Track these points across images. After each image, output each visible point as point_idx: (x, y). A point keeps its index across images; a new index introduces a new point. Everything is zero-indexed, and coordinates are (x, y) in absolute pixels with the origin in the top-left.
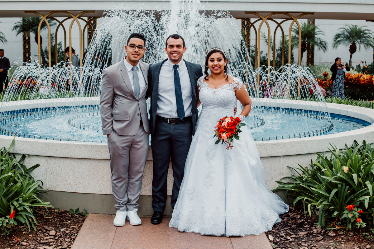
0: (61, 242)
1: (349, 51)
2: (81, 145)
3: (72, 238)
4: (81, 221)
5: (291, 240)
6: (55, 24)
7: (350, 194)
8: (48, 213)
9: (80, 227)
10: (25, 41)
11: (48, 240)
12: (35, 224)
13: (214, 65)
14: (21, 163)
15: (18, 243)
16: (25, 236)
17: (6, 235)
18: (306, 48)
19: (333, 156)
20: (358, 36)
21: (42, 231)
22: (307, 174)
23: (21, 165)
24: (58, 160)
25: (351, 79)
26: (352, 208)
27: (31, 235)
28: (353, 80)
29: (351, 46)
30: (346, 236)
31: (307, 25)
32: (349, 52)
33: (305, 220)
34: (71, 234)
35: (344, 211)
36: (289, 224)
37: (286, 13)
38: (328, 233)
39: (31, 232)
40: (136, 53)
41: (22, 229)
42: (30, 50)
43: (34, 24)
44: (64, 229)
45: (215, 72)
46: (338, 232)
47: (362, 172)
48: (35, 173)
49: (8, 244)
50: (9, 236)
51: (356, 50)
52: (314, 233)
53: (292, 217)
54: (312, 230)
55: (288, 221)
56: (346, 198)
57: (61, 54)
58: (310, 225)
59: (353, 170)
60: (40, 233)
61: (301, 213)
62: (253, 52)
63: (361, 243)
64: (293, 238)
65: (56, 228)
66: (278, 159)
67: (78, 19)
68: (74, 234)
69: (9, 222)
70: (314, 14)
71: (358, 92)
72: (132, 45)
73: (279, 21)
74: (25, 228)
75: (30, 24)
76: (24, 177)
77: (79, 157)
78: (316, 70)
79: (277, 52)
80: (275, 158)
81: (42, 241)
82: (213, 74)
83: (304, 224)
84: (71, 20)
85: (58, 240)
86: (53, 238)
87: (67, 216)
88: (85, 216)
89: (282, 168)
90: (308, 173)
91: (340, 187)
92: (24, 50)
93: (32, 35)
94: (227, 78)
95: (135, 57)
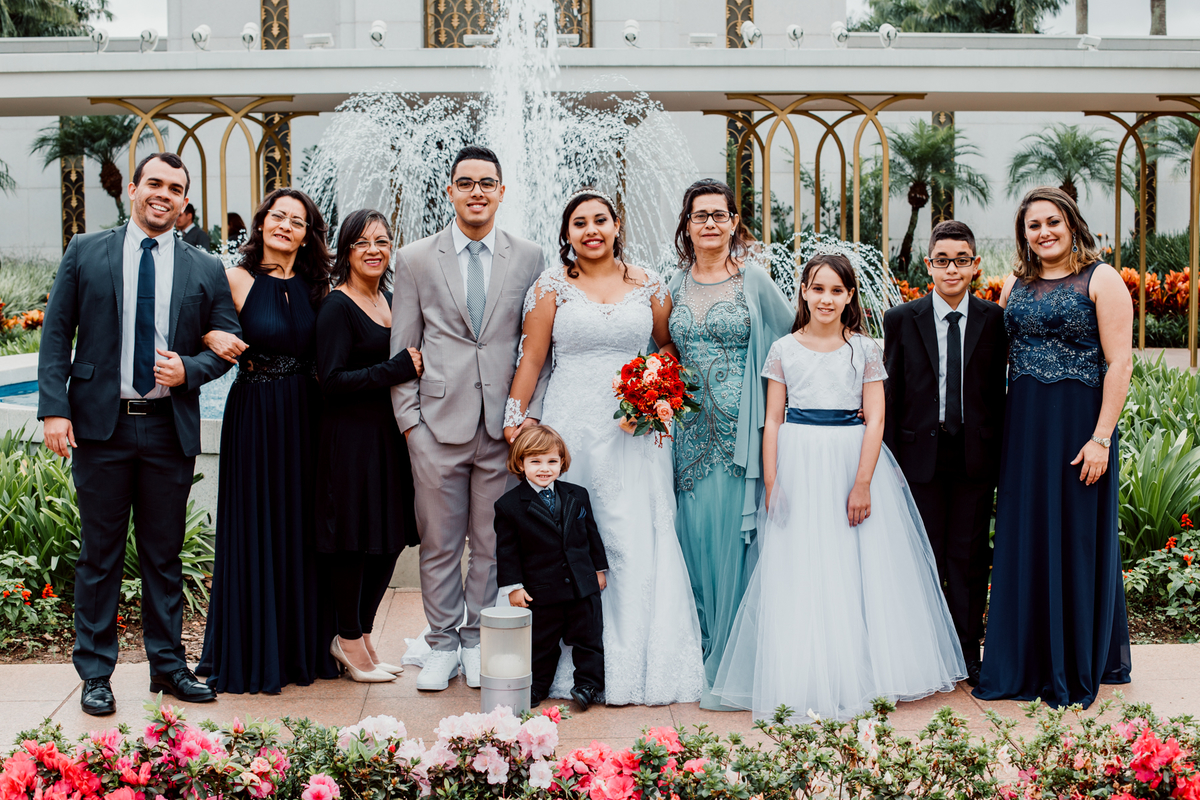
10: (66, 186)
13: (588, 236)
18: (928, 195)
20: (1080, 158)
31: (931, 127)
37: (845, 96)
40: (478, 199)
42: (82, 212)
43: (99, 133)
45: (592, 254)
67: (244, 120)
70: (926, 97)
72: (465, 181)
73: (830, 117)
75: (85, 131)
84: (224, 121)
92: (67, 212)
93: (92, 167)
94: (626, 271)
95: (477, 213)
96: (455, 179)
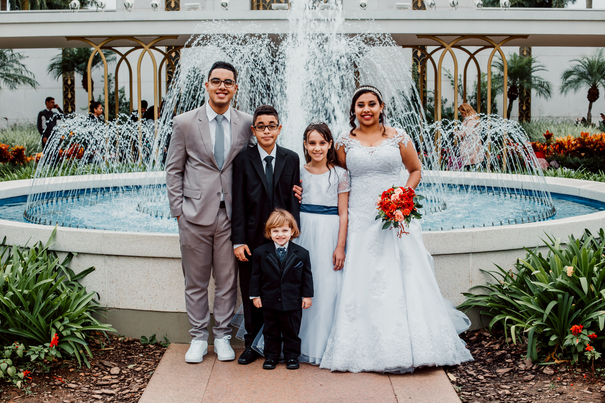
0: (129, 383)
1: (588, 97)
2: (159, 236)
3: (146, 377)
4: (159, 354)
5: (484, 381)
6: (115, 59)
7: (576, 309)
8: (107, 342)
9: (157, 363)
10: (65, 87)
11: (108, 381)
12: (88, 358)
13: (365, 112)
14: (66, 266)
15: (63, 385)
16: (73, 375)
17: (44, 373)
18: (518, 94)
19: (552, 253)
20: (602, 74)
21: (99, 368)
22: (510, 280)
23: (67, 268)
24: (122, 261)
25: (590, 142)
26: (578, 330)
27: (82, 374)
28: (593, 144)
29: (590, 89)
30: (570, 373)
31: (519, 57)
32: (587, 99)
33: (506, 352)
34: (144, 372)
35: (567, 335)
36: (482, 358)
37: (483, 37)
38: (543, 369)
39: (82, 369)
40: (223, 91)
41: (68, 364)
42: (74, 101)
43: (81, 59)
44: (133, 365)
45: (366, 122)
46: (558, 368)
47: (595, 276)
48: (88, 280)
49: (47, 386)
50: (49, 374)
51: (598, 97)
52: (521, 370)
53: (486, 347)
54: (517, 366)
55: (480, 353)
56: (571, 315)
57: (124, 106)
58: (514, 359)
59: (582, 273)
60: (97, 371)
61: (501, 342)
62: (431, 101)
63: (593, 384)
64: (488, 377)
65: (120, 365)
66: (465, 257)
67: (151, 49)
68: (149, 372)
69: (49, 352)
70: (529, 37)
71: (601, 162)
72: (216, 80)
73: (472, 49)
74: (73, 363)
75: (74, 59)
76: (72, 287)
77: (156, 256)
78: (534, 130)
79: (470, 101)
80: (460, 256)
81: (99, 382)
82: (362, 126)
83: (505, 358)
84: (140, 51)
85: (123, 380)
86: (116, 378)
87: (137, 348)
88: (164, 347)
89: (471, 272)
90: (512, 280)
91: (560, 298)
92: (66, 101)
93: (78, 77)
94: (385, 131)
95: (222, 98)
96: (211, 78)
